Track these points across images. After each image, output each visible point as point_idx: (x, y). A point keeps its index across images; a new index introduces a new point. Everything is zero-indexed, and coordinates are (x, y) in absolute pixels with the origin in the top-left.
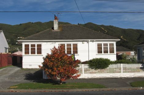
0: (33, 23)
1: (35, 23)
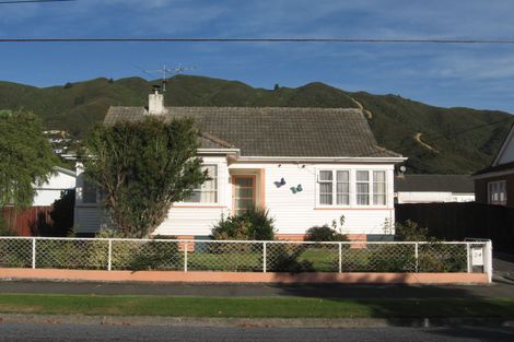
0: (111, 81)
1: (121, 82)
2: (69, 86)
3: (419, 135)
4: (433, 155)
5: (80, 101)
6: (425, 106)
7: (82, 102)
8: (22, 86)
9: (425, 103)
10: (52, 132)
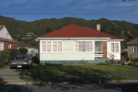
0: (47, 19)
2: (36, 21)
3: (129, 32)
4: (132, 37)
5: (38, 25)
6: (133, 24)
7: (39, 25)
8: (24, 21)
9: (133, 23)
10: (30, 33)
